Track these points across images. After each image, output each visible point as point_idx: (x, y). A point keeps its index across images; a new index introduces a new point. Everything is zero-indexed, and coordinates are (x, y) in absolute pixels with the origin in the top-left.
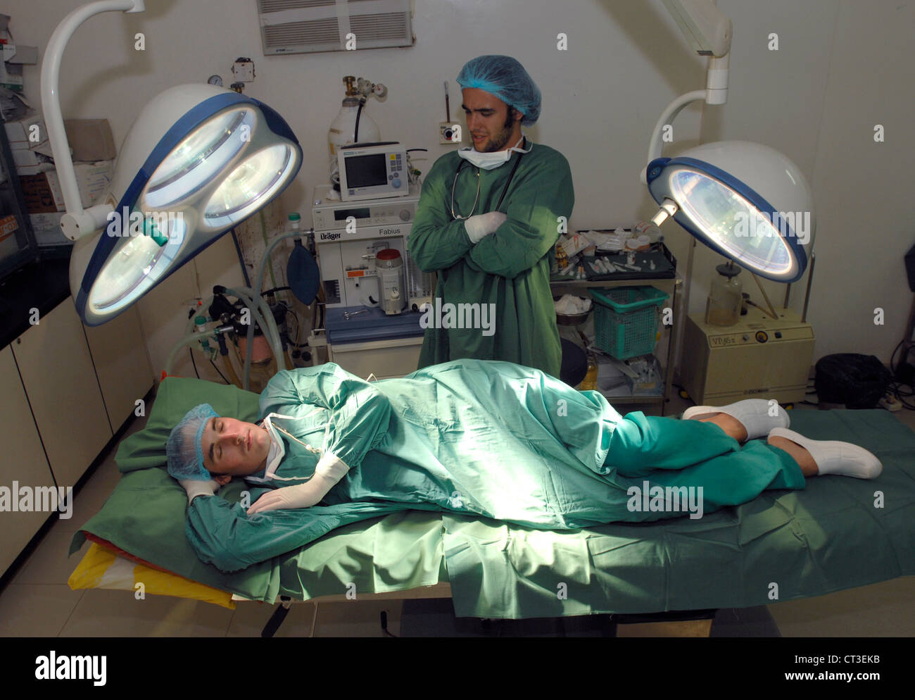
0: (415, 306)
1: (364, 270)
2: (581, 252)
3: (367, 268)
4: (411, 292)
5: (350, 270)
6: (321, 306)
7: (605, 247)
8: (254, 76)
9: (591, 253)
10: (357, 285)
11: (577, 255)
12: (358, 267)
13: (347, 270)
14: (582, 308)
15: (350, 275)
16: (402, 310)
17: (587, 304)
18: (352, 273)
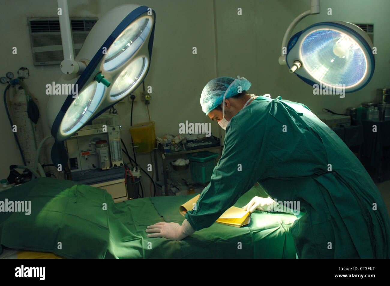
0: (115, 165)
1: (90, 152)
2: (181, 142)
3: (91, 150)
4: (113, 159)
5: (83, 152)
6: (67, 174)
7: (190, 139)
8: (29, 75)
9: (185, 141)
10: (87, 159)
11: (180, 143)
12: (86, 150)
13: (81, 152)
14: (186, 163)
15: (83, 154)
16: (110, 168)
17: (188, 161)
18: (84, 153)
